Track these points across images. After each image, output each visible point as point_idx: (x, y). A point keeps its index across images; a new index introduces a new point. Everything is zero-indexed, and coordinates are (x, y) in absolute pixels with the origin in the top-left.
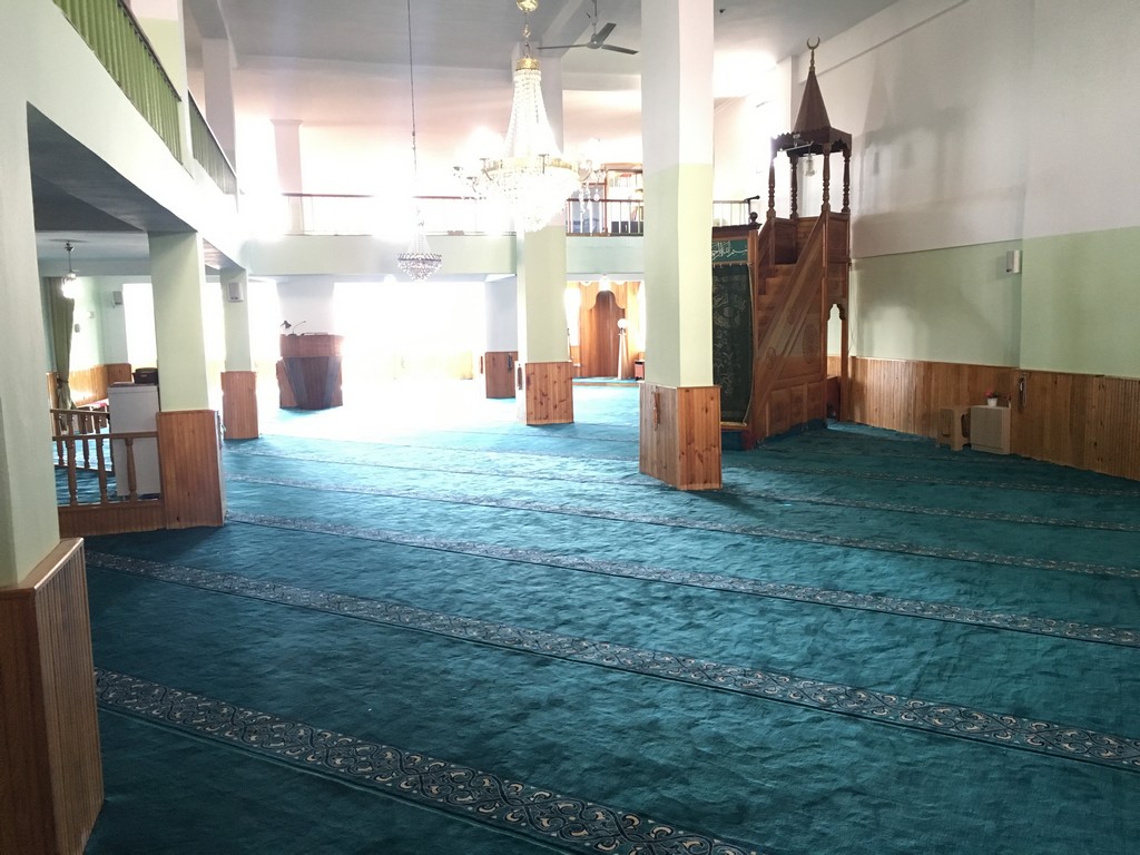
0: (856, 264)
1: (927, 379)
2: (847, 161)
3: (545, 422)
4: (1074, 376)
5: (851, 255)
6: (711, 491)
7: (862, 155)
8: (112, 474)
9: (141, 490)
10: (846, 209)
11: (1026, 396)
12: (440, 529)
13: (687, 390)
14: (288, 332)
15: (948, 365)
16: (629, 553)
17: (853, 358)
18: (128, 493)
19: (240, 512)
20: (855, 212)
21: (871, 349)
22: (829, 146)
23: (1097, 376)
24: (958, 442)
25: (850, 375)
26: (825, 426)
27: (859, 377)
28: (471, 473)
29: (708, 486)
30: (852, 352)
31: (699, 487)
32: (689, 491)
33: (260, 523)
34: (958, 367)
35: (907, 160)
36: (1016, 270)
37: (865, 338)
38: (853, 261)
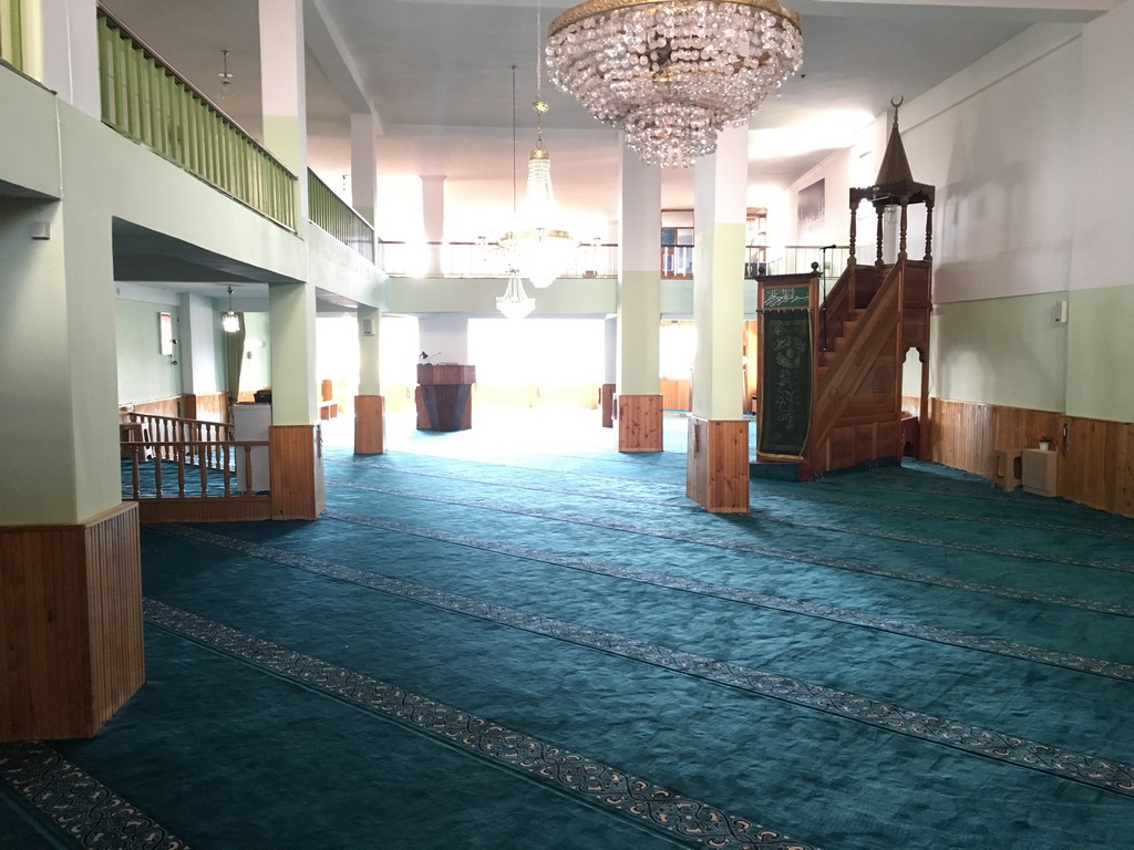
0: (937, 309)
1: (992, 421)
2: (930, 211)
3: (636, 450)
4: (1108, 422)
5: (933, 301)
6: (737, 514)
7: (945, 205)
8: (234, 474)
9: (256, 487)
10: (928, 257)
11: (1068, 441)
12: (483, 532)
13: (718, 423)
14: (424, 362)
15: (1010, 409)
16: (622, 559)
17: (933, 399)
18: (245, 490)
19: (334, 511)
20: (937, 260)
21: (948, 390)
22: (906, 198)
23: (1127, 424)
24: (1010, 484)
25: (929, 416)
26: (898, 464)
27: (937, 418)
28: (542, 489)
29: (736, 510)
30: (932, 394)
31: (728, 510)
32: (717, 514)
33: (346, 520)
34: (1017, 411)
35: (980, 212)
36: (1063, 320)
37: (944, 381)
38: (934, 306)
